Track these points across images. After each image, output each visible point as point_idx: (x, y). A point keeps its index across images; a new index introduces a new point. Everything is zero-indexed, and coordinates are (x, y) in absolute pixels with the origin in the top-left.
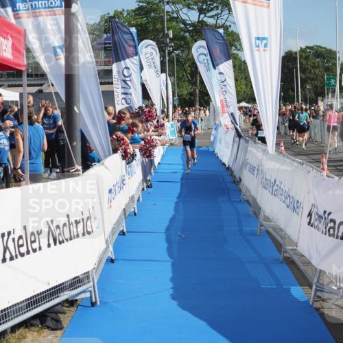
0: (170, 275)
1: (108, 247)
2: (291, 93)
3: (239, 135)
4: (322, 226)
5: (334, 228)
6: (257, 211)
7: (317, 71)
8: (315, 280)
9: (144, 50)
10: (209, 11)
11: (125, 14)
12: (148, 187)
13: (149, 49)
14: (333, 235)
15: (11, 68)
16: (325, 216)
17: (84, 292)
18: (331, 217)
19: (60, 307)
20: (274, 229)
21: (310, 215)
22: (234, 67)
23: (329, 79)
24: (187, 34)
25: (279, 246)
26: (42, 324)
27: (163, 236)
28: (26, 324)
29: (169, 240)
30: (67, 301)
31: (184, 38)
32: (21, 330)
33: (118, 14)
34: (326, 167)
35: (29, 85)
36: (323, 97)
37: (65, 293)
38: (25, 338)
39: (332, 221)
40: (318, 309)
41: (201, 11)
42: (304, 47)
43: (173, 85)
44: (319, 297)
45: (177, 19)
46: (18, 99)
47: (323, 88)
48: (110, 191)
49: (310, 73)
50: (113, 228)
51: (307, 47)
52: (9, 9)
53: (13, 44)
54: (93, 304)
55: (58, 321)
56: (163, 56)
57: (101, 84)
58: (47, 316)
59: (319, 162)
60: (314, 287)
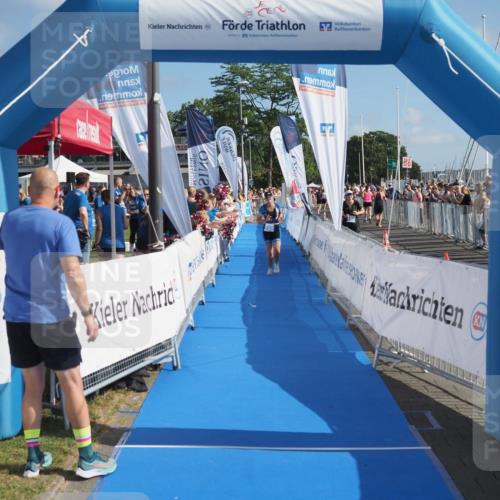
0: (245, 341)
1: (188, 316)
2: (356, 174)
3: (309, 213)
4: (383, 296)
5: (394, 298)
6: (324, 282)
7: (380, 155)
8: (378, 346)
9: (222, 136)
10: (281, 100)
11: (204, 103)
12: (226, 261)
13: (226, 135)
14: (394, 305)
15: (100, 153)
16: (386, 287)
17: (166, 357)
18: (392, 288)
19: (144, 370)
20: (341, 299)
21: (373, 286)
22: (304, 150)
23: (390, 162)
24: (261, 121)
25: (344, 314)
26: (128, 386)
27: (239, 306)
28: (113, 386)
29: (244, 309)
30: (151, 365)
31: (258, 125)
32: (109, 392)
33: (198, 103)
34: (388, 242)
35: (115, 168)
36: (385, 178)
37: (150, 358)
38: (112, 399)
39: (393, 291)
40: (380, 372)
41: (274, 100)
42: (368, 132)
43: (248, 167)
44: (381, 361)
45: (252, 107)
46: (106, 181)
47: (385, 170)
48: (190, 265)
49: (374, 156)
50: (194, 299)
51: (371, 133)
52: (95, 100)
53: (100, 131)
54: (175, 368)
55: (143, 384)
56: (239, 142)
57: (182, 166)
58: (132, 379)
59: (381, 237)
60: (377, 352)
